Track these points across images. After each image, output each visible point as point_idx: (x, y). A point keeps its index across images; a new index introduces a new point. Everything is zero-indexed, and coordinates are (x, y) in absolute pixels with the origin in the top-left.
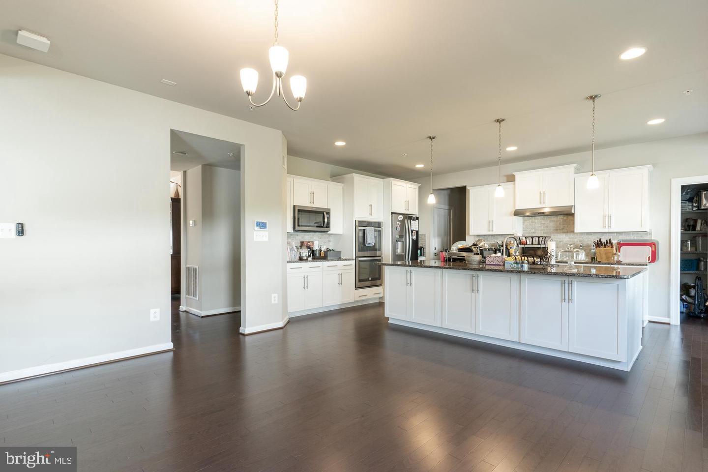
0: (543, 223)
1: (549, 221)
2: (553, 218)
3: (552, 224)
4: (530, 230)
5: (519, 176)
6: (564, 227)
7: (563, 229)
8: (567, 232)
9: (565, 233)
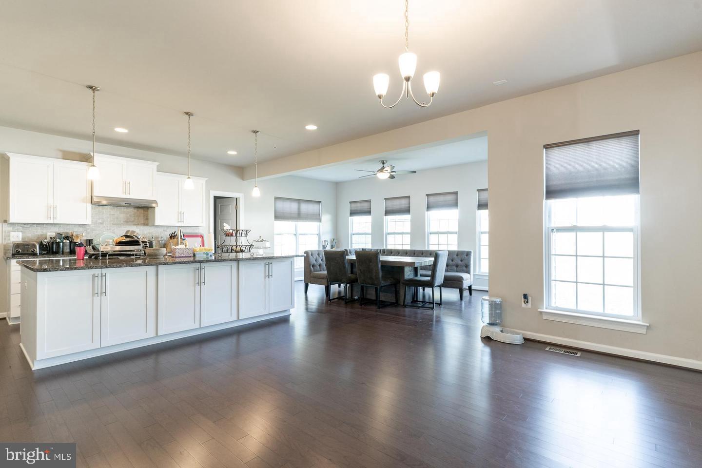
0: (112, 213)
1: (118, 213)
2: (124, 209)
3: (122, 216)
4: (97, 221)
5: (98, 158)
6: (135, 219)
7: (133, 221)
8: (138, 224)
9: (135, 225)
